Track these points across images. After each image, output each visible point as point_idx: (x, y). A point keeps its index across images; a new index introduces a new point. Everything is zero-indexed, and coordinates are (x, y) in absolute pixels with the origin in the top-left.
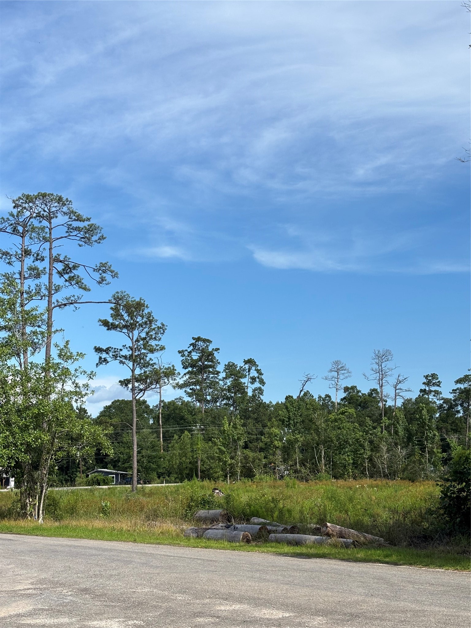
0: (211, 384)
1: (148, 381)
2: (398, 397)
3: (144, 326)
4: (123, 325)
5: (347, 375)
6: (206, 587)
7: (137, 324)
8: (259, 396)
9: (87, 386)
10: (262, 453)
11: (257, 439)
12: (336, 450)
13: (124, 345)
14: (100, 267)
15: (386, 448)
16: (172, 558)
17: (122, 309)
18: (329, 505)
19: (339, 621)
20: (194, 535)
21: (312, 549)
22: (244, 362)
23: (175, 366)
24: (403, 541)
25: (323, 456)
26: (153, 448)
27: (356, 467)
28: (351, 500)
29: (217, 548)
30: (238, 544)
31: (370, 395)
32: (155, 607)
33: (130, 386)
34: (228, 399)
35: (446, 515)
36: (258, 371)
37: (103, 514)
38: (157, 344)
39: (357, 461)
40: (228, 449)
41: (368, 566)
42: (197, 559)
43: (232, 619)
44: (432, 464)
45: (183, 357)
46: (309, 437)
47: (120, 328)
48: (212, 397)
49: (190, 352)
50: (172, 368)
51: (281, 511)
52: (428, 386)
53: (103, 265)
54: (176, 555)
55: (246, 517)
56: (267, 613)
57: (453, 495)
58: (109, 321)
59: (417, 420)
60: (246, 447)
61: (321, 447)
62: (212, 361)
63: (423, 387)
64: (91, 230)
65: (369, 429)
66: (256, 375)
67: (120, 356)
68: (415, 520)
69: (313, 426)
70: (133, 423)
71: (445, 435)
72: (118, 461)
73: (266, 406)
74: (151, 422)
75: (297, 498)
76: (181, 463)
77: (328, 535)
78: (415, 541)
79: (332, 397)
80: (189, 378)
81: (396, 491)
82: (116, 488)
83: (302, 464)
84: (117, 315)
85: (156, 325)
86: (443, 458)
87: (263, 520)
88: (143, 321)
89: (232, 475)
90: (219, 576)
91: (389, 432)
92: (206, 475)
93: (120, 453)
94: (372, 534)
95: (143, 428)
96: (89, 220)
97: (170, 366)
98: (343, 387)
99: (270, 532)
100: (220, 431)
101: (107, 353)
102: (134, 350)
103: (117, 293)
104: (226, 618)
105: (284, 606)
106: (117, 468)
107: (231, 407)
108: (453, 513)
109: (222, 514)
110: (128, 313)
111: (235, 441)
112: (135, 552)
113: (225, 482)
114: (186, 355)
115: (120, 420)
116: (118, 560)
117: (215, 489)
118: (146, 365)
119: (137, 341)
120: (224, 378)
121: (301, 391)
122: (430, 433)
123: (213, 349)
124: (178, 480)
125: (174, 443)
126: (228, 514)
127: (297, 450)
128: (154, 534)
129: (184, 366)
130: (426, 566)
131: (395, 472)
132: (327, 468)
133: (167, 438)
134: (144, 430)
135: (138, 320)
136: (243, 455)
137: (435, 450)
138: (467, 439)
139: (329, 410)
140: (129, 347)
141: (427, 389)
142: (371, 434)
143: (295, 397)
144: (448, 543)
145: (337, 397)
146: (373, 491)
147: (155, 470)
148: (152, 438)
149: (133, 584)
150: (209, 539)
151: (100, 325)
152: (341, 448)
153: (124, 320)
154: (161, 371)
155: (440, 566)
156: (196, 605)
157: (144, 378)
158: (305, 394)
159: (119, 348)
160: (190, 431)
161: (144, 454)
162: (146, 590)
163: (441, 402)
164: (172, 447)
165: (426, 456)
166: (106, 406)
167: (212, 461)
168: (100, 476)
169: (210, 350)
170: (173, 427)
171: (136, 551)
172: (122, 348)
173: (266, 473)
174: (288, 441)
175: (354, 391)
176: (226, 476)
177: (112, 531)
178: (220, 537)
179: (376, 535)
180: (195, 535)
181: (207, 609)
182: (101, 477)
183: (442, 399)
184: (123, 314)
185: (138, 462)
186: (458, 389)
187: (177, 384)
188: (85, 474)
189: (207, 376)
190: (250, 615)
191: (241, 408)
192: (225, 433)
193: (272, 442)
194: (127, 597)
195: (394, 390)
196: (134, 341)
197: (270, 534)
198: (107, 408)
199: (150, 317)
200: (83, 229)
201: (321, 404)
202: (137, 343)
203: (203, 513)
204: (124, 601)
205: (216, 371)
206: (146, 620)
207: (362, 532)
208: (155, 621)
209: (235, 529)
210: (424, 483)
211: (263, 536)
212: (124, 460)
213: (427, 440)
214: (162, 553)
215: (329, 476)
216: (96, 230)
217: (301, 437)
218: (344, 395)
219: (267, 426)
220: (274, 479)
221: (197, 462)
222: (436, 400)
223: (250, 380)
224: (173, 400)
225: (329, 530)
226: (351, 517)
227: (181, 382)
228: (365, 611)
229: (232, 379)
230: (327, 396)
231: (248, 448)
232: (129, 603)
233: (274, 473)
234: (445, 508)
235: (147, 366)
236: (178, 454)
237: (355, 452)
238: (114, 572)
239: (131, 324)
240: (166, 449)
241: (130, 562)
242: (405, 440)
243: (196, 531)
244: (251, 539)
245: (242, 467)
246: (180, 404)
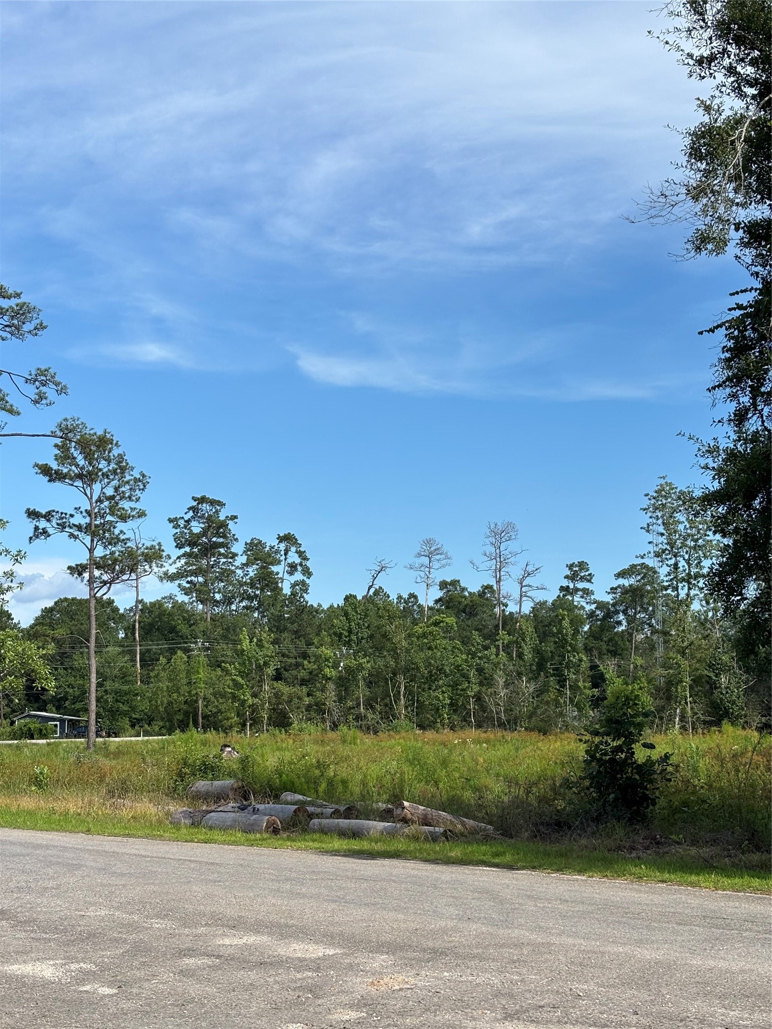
0: (222, 574)
1: (117, 567)
2: (524, 599)
3: (112, 477)
4: (75, 475)
5: (444, 562)
6: (202, 907)
7: (100, 474)
8: (301, 594)
9: (12, 575)
10: (304, 687)
11: (297, 665)
12: (425, 683)
13: (78, 507)
14: (36, 375)
15: (504, 680)
16: (149, 859)
17: (75, 447)
18: (409, 773)
19: (413, 962)
20: (186, 822)
21: (379, 844)
22: (278, 538)
23: (162, 544)
24: (523, 830)
25: (402, 693)
26: (123, 678)
27: (455, 711)
28: (444, 763)
29: (224, 843)
30: (258, 836)
31: (482, 594)
32: (116, 940)
33: (86, 575)
34: (250, 598)
35: (592, 790)
36: (301, 554)
37: (36, 786)
38: (133, 506)
39: (457, 700)
40: (249, 681)
41: (466, 871)
42: (190, 861)
43: (241, 960)
44: (576, 706)
45: (176, 528)
46: (381, 663)
47: (71, 479)
48: (223, 596)
49: (188, 521)
50: (157, 547)
51: (331, 783)
52: (572, 582)
53: (42, 372)
54: (155, 855)
55: (273, 792)
56: (298, 949)
57: (604, 758)
58: (51, 466)
59: (554, 635)
60: (278, 677)
61: (401, 678)
62: (225, 537)
63: (565, 583)
64: (22, 313)
65: (477, 649)
66: (297, 560)
67: (69, 526)
68: (544, 797)
69: (388, 645)
70: (90, 636)
71: (596, 661)
72: (65, 699)
73: (314, 611)
74: (121, 635)
75: (359, 760)
76: (170, 703)
77: (405, 821)
78: (543, 830)
79: (419, 598)
80: (186, 563)
81: (517, 749)
82: (60, 743)
83: (369, 705)
84: (65, 456)
85: (132, 476)
86: (593, 696)
87: (301, 797)
88: (110, 468)
89: (253, 723)
90: (225, 888)
91: (509, 655)
92: (212, 723)
93: (69, 687)
94: (474, 818)
95: (107, 646)
96: (18, 295)
97: (155, 543)
98: (438, 581)
99: (311, 816)
100: (236, 651)
101: (49, 521)
102: (93, 516)
103: (66, 420)
104: (231, 959)
105: (328, 938)
106: (62, 711)
107: (254, 612)
108: (603, 786)
109: (235, 786)
110: (84, 453)
111: (259, 667)
112: (88, 850)
113: (243, 735)
114: (182, 526)
115: (69, 632)
116: (58, 863)
117: (226, 746)
118: (113, 541)
119: (99, 500)
120: (243, 564)
121: (370, 587)
122: (574, 656)
123: (227, 517)
124: (164, 731)
125: (159, 670)
126: (243, 787)
127: (361, 683)
128: (120, 821)
129: (178, 544)
130: (558, 871)
131: (516, 719)
132: (408, 712)
133: (148, 661)
134: (110, 649)
135: (101, 466)
136: (273, 691)
137: (581, 684)
138: (632, 666)
139: (415, 619)
140: (86, 510)
141: (571, 586)
142: (480, 658)
143: (359, 598)
144: (593, 833)
145: (429, 597)
146: (481, 748)
147: (126, 714)
148: (123, 661)
149: (81, 903)
150: (211, 828)
151: (37, 473)
152: (431, 679)
153: (77, 466)
154: (139, 552)
155: (580, 872)
156: (183, 937)
157: (110, 562)
158: (376, 593)
159: (69, 513)
160: (187, 650)
161: (108, 688)
162: (103, 913)
163: (593, 607)
164: (157, 676)
165: (566, 694)
166: (46, 608)
167: (221, 701)
168: (34, 723)
169: (222, 517)
170: (158, 645)
171: (90, 848)
172: (73, 513)
173: (310, 719)
174: (346, 668)
175: (456, 589)
176: (244, 725)
177: (50, 815)
178: (229, 824)
179: (482, 820)
180: (188, 822)
181: (201, 944)
182: (34, 725)
183: (595, 603)
184: (75, 455)
185: (98, 700)
186: (619, 586)
187: (166, 574)
188: (8, 720)
189: (215, 561)
190: (270, 953)
191: (272, 614)
192: (243, 655)
193: (321, 670)
194: (69, 925)
195: (518, 587)
196: (94, 501)
197: (312, 819)
198: (48, 612)
199: (121, 462)
200: (7, 310)
201: (402, 608)
202: (98, 504)
203: (203, 786)
204: (65, 931)
205: (231, 553)
206: (100, 962)
207: (460, 815)
208: (114, 964)
209: (255, 811)
210: (563, 736)
211: (300, 823)
212: (74, 697)
213: (568, 667)
214: (133, 851)
215: (411, 724)
216: (30, 313)
217: (368, 662)
218: (439, 594)
219: (314, 643)
220: (323, 729)
221: (196, 701)
222: (584, 604)
223: (287, 568)
224: (159, 599)
225: (406, 813)
226: (443, 791)
227: (172, 570)
228: (457, 944)
229: (258, 567)
230: (412, 596)
231: (281, 680)
232: (72, 935)
233: (324, 720)
234: (591, 777)
235: (115, 543)
236: (165, 689)
237: (454, 686)
238: (51, 884)
239: (89, 473)
240: (146, 680)
241: (79, 867)
242: (534, 668)
243: (190, 815)
244: (280, 827)
245: (273, 709)
246: (170, 606)
